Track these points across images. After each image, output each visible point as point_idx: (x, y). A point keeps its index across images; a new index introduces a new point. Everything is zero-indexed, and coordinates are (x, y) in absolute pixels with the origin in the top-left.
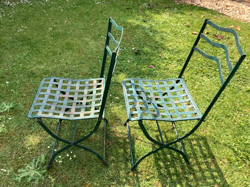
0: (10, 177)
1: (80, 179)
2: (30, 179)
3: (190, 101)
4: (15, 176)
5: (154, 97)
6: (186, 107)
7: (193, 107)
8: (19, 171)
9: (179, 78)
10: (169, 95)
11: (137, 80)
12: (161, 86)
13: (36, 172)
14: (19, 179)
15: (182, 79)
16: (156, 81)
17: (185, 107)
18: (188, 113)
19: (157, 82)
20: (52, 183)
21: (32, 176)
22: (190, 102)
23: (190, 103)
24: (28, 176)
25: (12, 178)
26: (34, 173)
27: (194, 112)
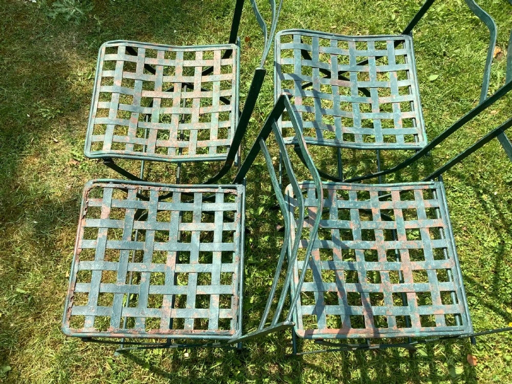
0: (41, 10)
1: (138, 26)
2: (68, 17)
3: (413, 101)
4: (48, 11)
5: (339, 83)
6: (400, 116)
7: (415, 118)
8: (54, 5)
9: (405, 36)
10: (372, 78)
11: (308, 34)
12: (358, 54)
13: (78, 9)
14: (54, 15)
15: (410, 38)
16: (350, 39)
17: (398, 114)
18: (400, 133)
19: (354, 40)
20: (99, 26)
21: (72, 13)
22: (412, 103)
23: (412, 105)
24: (67, 13)
25: (44, 13)
26: (74, 10)
27: (413, 130)
